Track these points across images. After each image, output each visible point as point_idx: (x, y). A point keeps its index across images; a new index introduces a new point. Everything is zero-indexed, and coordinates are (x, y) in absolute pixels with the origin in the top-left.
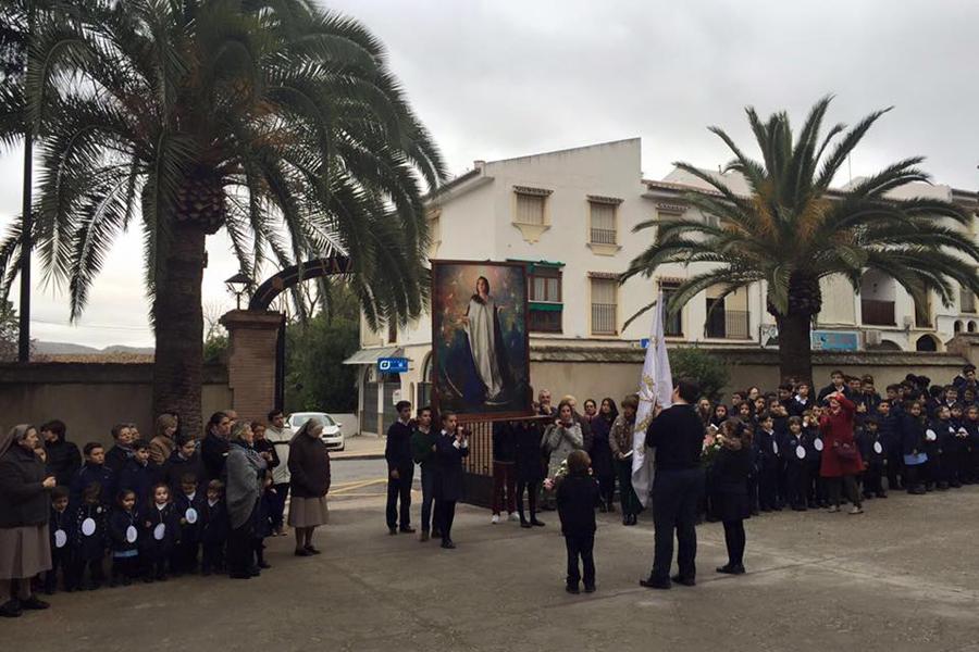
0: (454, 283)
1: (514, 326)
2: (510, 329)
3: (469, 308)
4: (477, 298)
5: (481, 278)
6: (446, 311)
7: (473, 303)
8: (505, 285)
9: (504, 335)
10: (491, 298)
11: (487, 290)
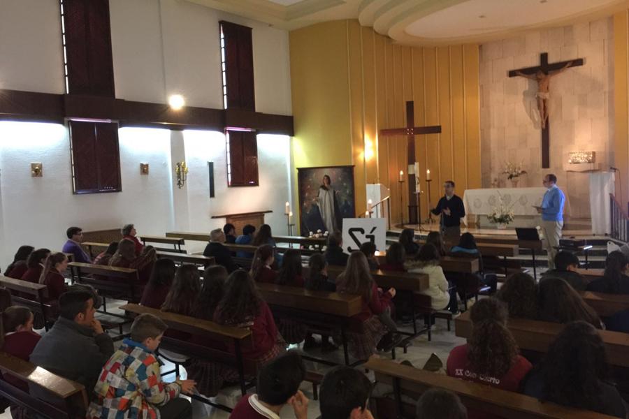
0: (310, 179)
1: (346, 202)
2: (343, 203)
3: (319, 193)
4: (323, 187)
5: (326, 176)
6: (307, 195)
7: (321, 190)
8: (340, 179)
9: (340, 207)
10: (331, 187)
11: (329, 182)
